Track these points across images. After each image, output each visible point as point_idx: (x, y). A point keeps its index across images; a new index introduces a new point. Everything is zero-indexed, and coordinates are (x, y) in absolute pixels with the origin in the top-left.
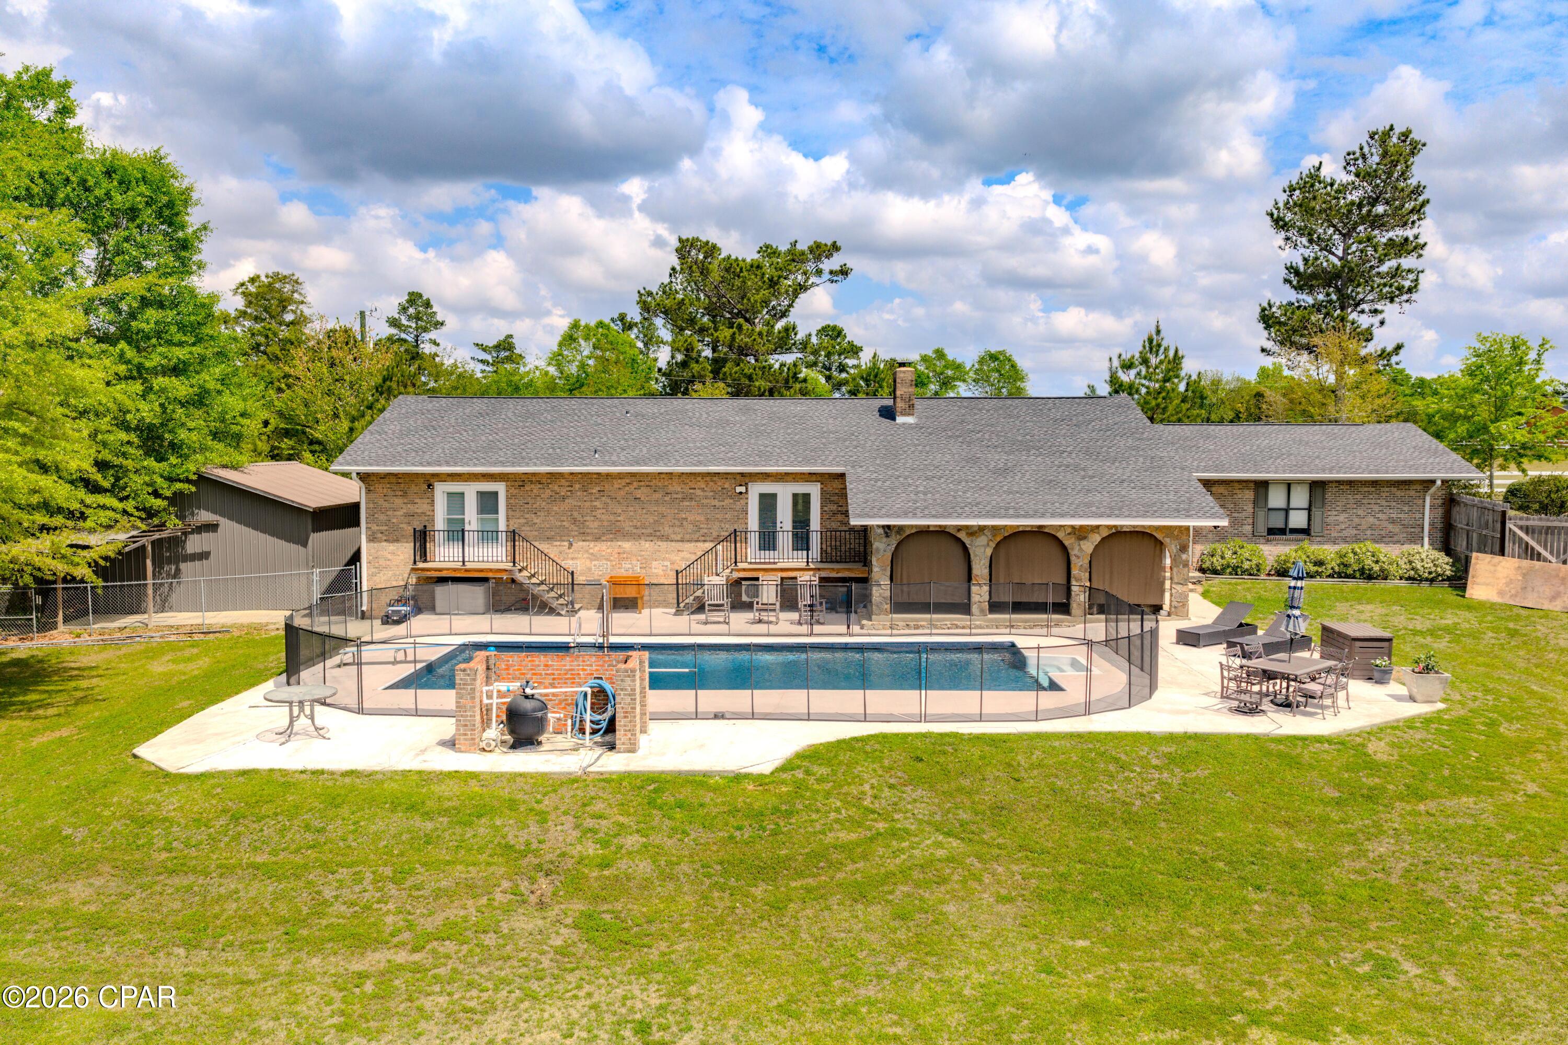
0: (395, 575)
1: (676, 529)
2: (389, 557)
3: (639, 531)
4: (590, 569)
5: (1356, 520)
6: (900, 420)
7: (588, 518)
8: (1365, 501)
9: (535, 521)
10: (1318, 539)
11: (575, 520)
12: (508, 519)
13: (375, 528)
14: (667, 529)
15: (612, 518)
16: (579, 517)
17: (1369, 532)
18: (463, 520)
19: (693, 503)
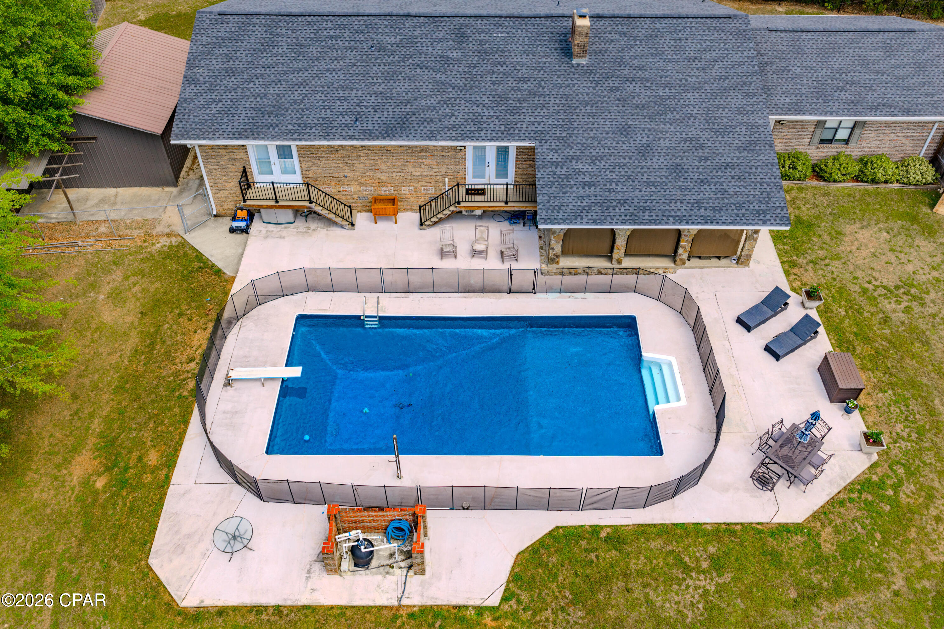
0: (230, 193)
1: (417, 169)
2: (224, 183)
3: (392, 170)
4: (360, 191)
6: (575, 61)
7: (355, 162)
9: (319, 163)
11: (347, 163)
12: (300, 162)
13: (210, 167)
14: (410, 168)
15: (372, 162)
16: (349, 162)
18: (270, 162)
19: (428, 154)
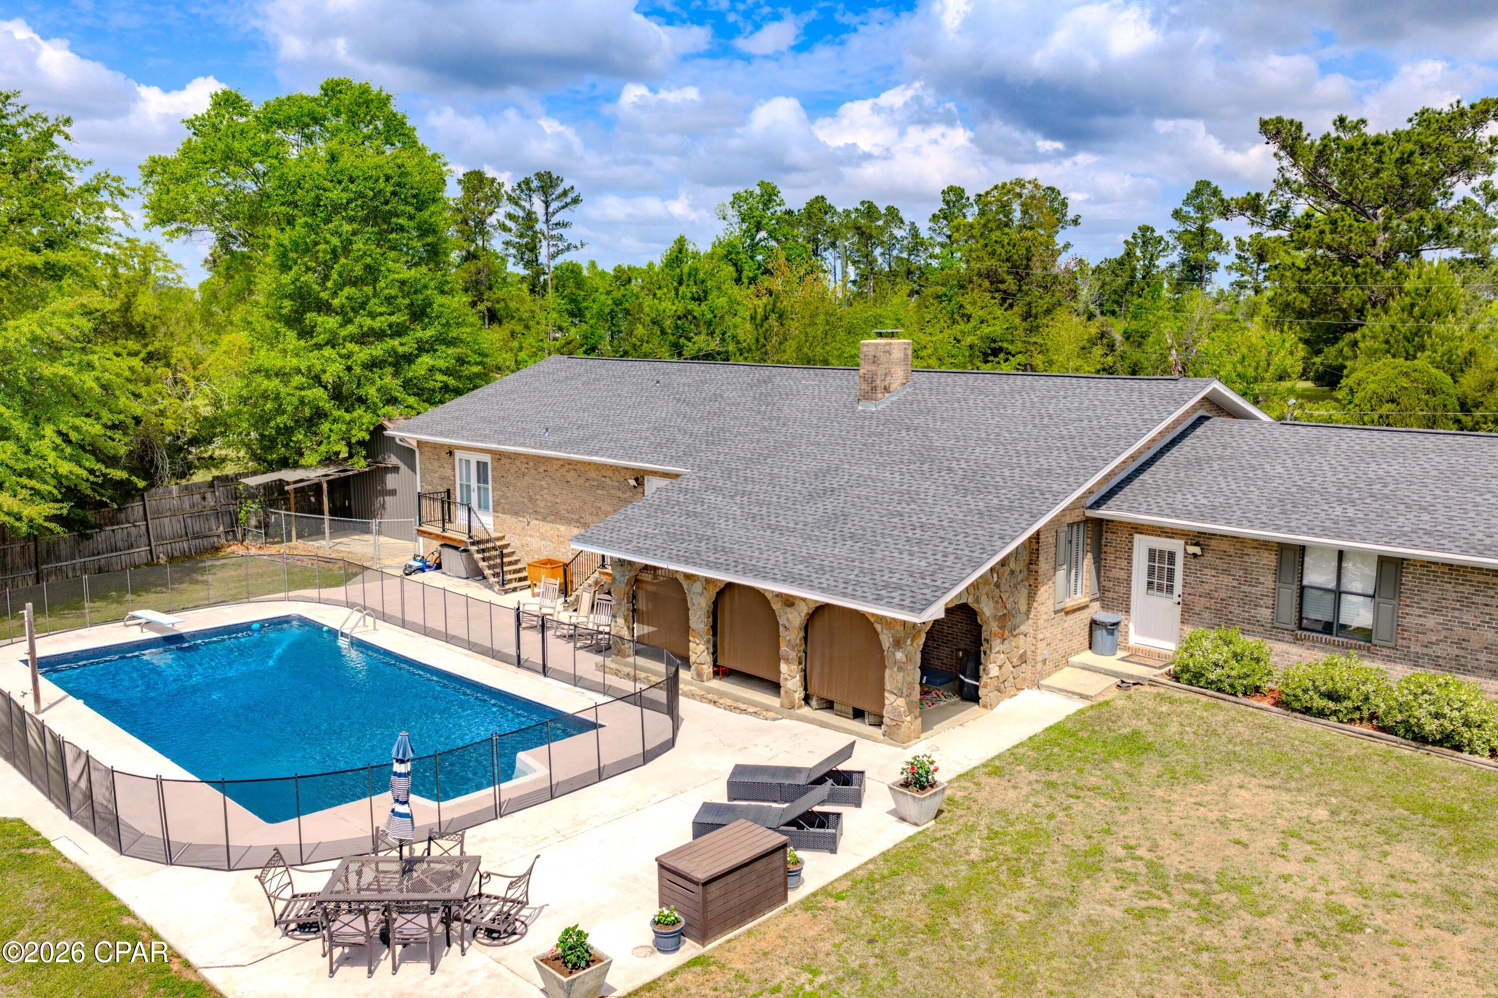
5: (1459, 630)
6: (861, 406)
8: (1475, 599)
9: (508, 495)
10: (1386, 652)
12: (493, 490)
13: (426, 486)
17: (1483, 657)
18: (470, 487)
